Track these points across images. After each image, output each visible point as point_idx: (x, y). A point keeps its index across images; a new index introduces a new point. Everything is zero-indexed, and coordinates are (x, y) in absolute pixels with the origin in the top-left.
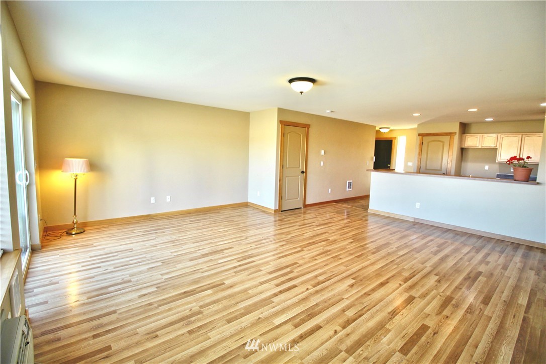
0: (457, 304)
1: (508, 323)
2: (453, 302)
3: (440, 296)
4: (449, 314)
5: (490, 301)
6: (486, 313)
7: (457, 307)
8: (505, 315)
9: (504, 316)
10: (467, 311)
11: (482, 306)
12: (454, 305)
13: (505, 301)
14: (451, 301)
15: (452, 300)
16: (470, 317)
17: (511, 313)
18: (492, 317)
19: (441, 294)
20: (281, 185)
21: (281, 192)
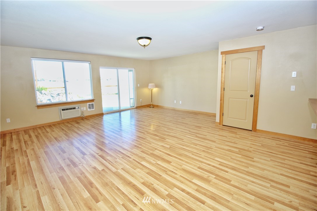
1: (42, 177)
5: (61, 181)
6: (55, 173)
8: (46, 180)
9: (46, 178)
11: (60, 175)
13: (54, 189)
17: (45, 183)
18: (50, 173)
20: (222, 104)
21: (222, 109)
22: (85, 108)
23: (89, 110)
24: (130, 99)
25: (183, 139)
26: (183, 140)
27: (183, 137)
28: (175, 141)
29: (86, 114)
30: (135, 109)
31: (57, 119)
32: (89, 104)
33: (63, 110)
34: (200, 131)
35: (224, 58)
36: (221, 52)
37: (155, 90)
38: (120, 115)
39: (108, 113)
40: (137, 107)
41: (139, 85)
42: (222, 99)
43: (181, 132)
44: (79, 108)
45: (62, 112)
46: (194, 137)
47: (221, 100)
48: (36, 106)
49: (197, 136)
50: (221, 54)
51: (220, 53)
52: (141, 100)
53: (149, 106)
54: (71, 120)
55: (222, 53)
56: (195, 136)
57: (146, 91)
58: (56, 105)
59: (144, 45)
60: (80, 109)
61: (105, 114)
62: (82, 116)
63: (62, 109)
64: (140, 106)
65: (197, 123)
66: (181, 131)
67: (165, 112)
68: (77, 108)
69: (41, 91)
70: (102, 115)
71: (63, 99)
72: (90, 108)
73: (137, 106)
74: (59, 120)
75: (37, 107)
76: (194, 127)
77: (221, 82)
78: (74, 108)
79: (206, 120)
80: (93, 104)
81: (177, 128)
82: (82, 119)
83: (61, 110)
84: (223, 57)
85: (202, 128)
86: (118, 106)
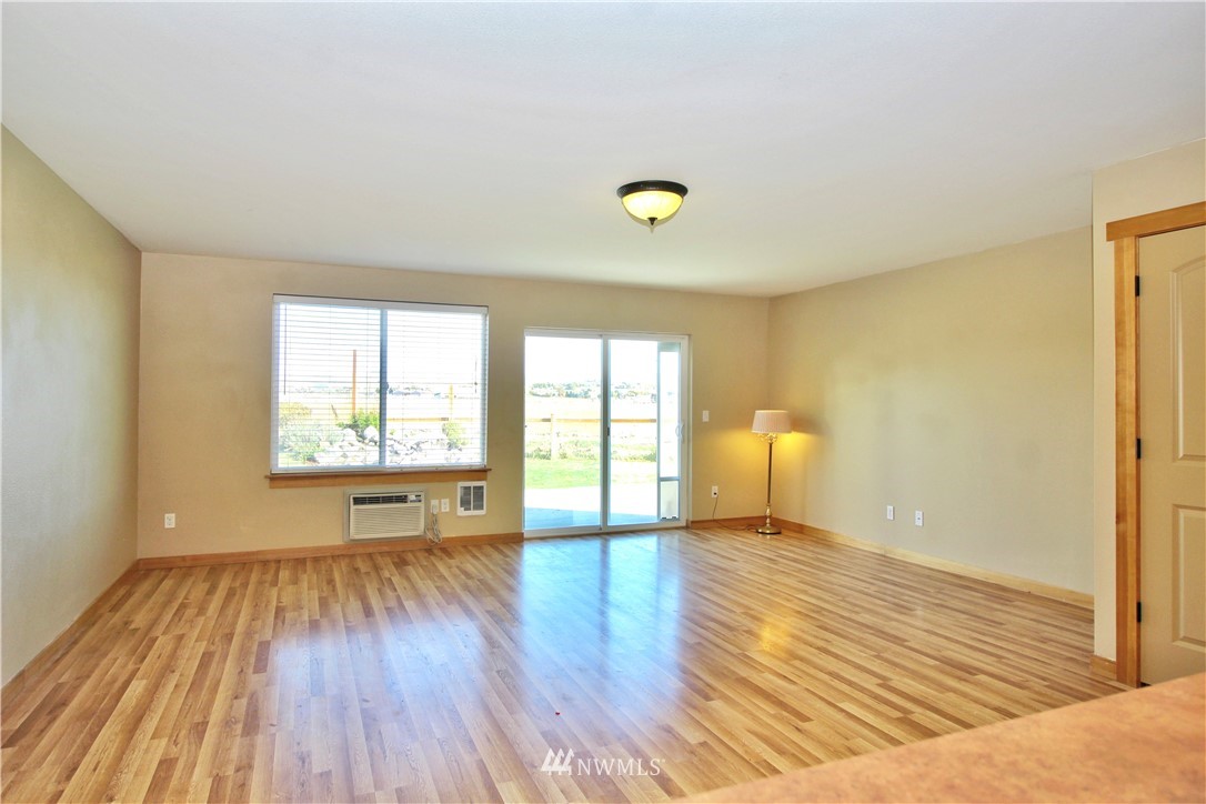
0: (230, 727)
1: (116, 745)
2: (239, 728)
3: (272, 725)
4: (235, 704)
6: (165, 741)
7: (227, 723)
8: (119, 758)
9: (123, 754)
10: (205, 723)
11: (174, 752)
12: (236, 723)
14: (245, 725)
15: (244, 728)
16: (196, 717)
18: (152, 739)
19: (273, 730)
20: (1131, 540)
21: (1132, 579)
22: (447, 500)
23: (461, 512)
24: (660, 480)
25: (806, 719)
26: (805, 725)
27: (820, 705)
28: (755, 718)
29: (448, 531)
30: (683, 533)
31: (331, 538)
32: (466, 488)
33: (358, 501)
34: (951, 694)
35: (1128, 257)
36: (1108, 224)
37: (791, 444)
38: (605, 552)
39: (544, 538)
40: (692, 522)
41: (706, 416)
42: (1131, 508)
43: (826, 678)
44: (422, 498)
45: (353, 507)
46: (889, 719)
47: (1120, 518)
48: (266, 477)
49: (915, 717)
50: (1109, 239)
51: (1100, 232)
52: (715, 489)
53: (752, 524)
54: (386, 549)
55: (1115, 230)
56: (899, 715)
57: (744, 447)
58: (337, 480)
59: (652, 220)
60: (422, 505)
61: (530, 539)
62: (430, 535)
63: (354, 498)
64: (711, 518)
65: (971, 647)
66: (830, 674)
67: (824, 562)
68: (412, 497)
69: (362, 431)
70: (516, 540)
71: (365, 457)
72: (465, 503)
73: (691, 519)
74: (341, 543)
75: (268, 481)
76: (932, 662)
77: (1117, 404)
78: (402, 499)
79: (1045, 640)
80: (482, 488)
81: (823, 656)
82: (429, 551)
83: (352, 500)
84: (1119, 251)
85: (982, 677)
86: (597, 507)
